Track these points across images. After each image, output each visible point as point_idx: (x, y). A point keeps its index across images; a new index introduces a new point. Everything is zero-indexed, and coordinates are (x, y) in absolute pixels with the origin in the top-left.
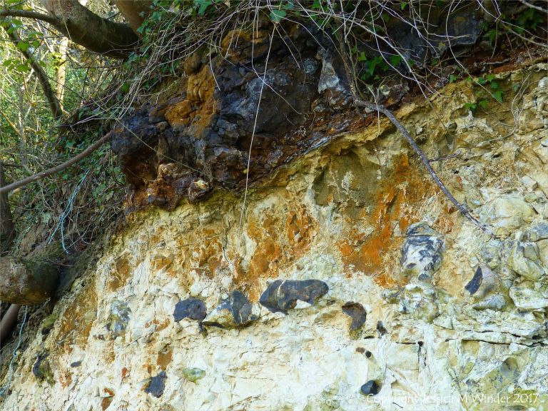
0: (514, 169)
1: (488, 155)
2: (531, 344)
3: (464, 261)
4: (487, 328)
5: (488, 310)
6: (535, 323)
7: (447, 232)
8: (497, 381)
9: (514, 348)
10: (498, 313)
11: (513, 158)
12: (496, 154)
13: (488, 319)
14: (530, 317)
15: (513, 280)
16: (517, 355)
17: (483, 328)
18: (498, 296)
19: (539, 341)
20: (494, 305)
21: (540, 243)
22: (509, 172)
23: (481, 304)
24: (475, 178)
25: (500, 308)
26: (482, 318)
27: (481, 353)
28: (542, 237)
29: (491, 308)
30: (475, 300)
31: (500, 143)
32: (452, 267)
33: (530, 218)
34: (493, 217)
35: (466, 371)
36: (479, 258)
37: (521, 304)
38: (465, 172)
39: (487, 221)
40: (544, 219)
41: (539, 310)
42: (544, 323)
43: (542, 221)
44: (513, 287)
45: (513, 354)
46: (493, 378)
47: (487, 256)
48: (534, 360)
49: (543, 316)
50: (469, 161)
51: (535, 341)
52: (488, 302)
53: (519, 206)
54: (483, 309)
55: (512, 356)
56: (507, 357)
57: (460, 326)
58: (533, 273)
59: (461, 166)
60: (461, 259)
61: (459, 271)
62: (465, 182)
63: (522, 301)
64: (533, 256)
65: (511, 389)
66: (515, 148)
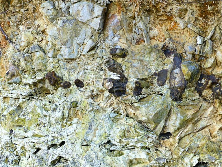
0: (33, 17)
1: (22, 10)
2: (28, 98)
3: (7, 62)
4: (12, 92)
5: (13, 84)
6: (29, 89)
7: (4, 48)
8: (12, 115)
9: (21, 100)
10: (17, 85)
11: (32, 12)
12: (26, 9)
13: (13, 88)
14: (28, 87)
15: (23, 70)
16: (22, 103)
17: (11, 92)
18: (18, 78)
19: (32, 97)
20: (15, 81)
21: (32, 54)
22: (31, 18)
23: (10, 81)
24: (17, 21)
25: (18, 83)
26: (11, 87)
27: (10, 103)
28: (32, 52)
29: (15, 83)
30: (8, 80)
31: (27, 4)
32: (3, 64)
33: (32, 42)
34: (20, 41)
35: (3, 111)
36: (12, 60)
37: (24, 81)
38: (13, 18)
39: (18, 43)
40: (38, 42)
41: (30, 84)
42: (33, 89)
43: (37, 43)
44: (23, 73)
45: (20, 103)
46: (11, 114)
47: (14, 60)
48: (27, 105)
49: (33, 86)
50: (15, 13)
51: (30, 97)
52: (13, 80)
53: (28, 36)
54: (11, 83)
55: (20, 104)
56: (19, 104)
57: (3, 91)
58: (28, 68)
59: (11, 16)
60: (6, 61)
61: (5, 66)
62: (12, 24)
63: (25, 80)
64: (30, 60)
65: (17, 118)
66: (32, 7)
